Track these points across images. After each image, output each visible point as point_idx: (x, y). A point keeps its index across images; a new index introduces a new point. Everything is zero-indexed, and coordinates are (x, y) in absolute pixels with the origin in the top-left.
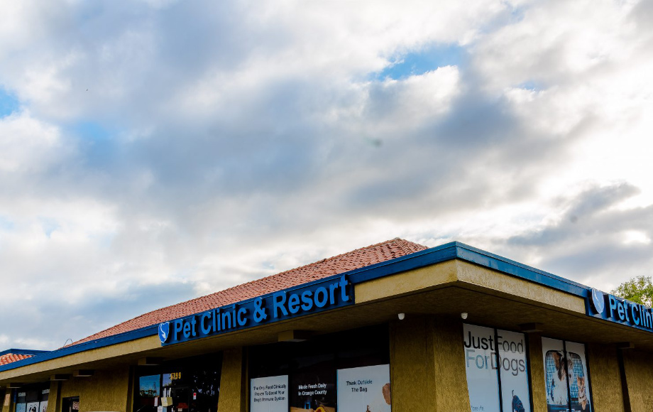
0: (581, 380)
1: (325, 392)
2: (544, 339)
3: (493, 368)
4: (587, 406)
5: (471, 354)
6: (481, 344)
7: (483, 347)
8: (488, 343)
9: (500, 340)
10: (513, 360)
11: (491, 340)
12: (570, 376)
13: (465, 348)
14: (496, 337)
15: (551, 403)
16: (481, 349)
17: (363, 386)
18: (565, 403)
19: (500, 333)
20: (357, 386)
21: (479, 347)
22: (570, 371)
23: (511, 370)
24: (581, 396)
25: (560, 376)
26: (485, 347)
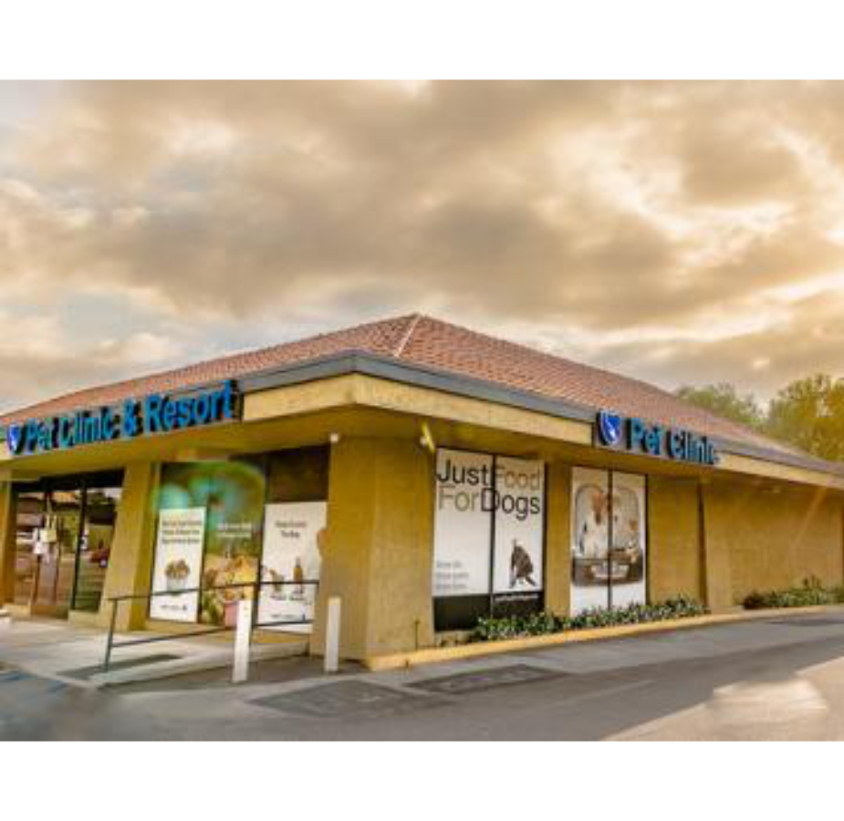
0: (634, 524)
1: (248, 535)
2: (576, 470)
3: (484, 509)
4: (640, 559)
5: (447, 491)
6: (467, 477)
7: (470, 482)
8: (480, 475)
9: (499, 472)
10: (520, 498)
11: (484, 470)
12: (616, 518)
13: (438, 483)
14: (494, 467)
15: (579, 555)
16: (467, 484)
17: (295, 530)
18: (602, 554)
19: (500, 461)
20: (288, 530)
21: (463, 480)
22: (616, 512)
23: (515, 512)
24: (630, 544)
25: (598, 519)
26: (473, 480)
